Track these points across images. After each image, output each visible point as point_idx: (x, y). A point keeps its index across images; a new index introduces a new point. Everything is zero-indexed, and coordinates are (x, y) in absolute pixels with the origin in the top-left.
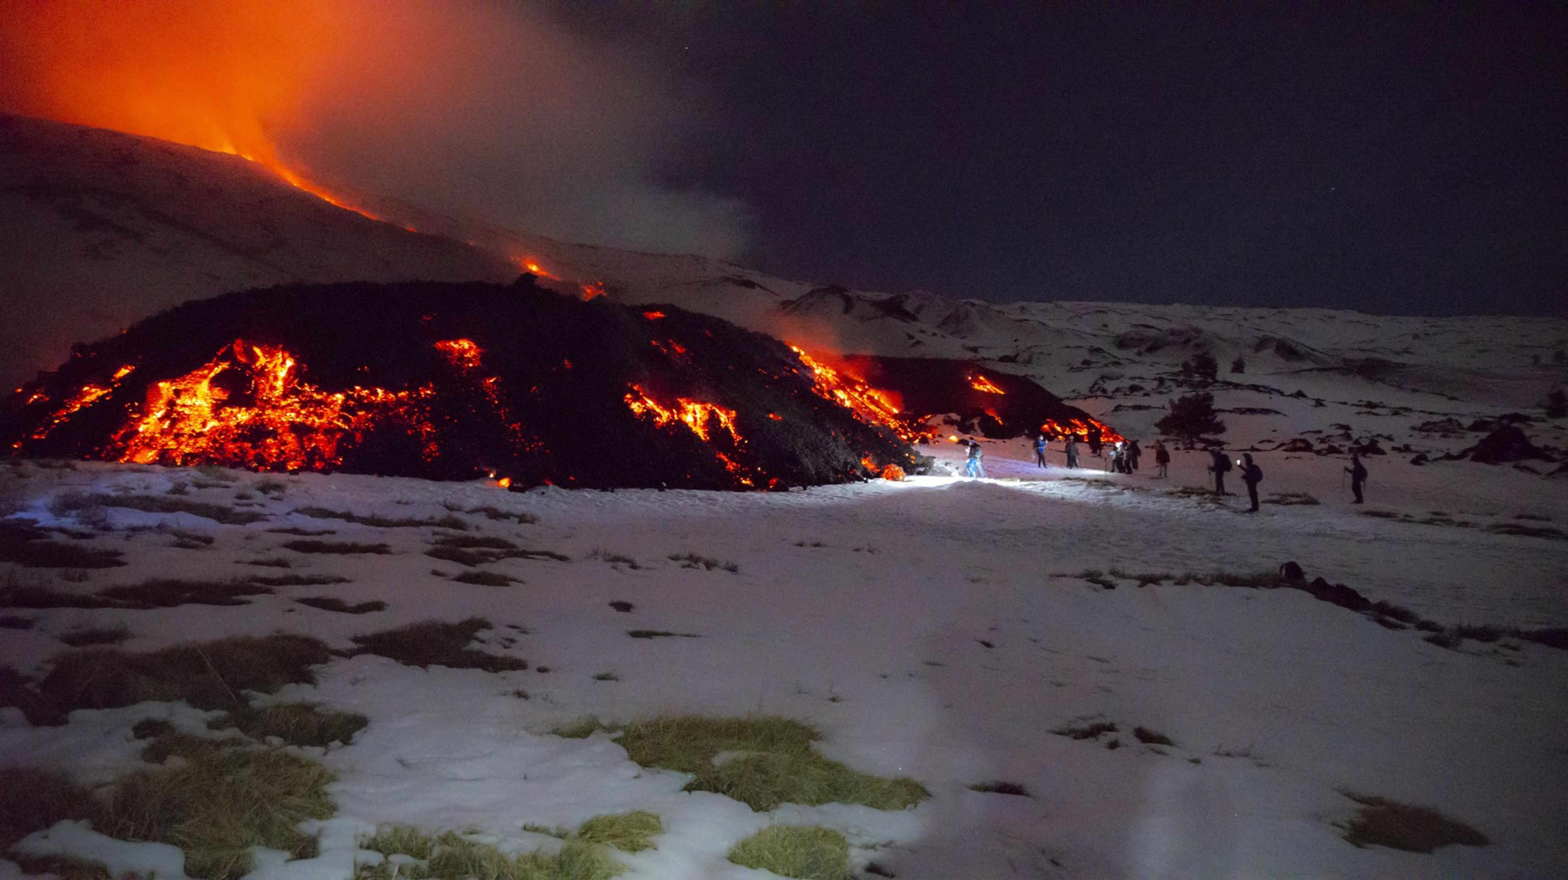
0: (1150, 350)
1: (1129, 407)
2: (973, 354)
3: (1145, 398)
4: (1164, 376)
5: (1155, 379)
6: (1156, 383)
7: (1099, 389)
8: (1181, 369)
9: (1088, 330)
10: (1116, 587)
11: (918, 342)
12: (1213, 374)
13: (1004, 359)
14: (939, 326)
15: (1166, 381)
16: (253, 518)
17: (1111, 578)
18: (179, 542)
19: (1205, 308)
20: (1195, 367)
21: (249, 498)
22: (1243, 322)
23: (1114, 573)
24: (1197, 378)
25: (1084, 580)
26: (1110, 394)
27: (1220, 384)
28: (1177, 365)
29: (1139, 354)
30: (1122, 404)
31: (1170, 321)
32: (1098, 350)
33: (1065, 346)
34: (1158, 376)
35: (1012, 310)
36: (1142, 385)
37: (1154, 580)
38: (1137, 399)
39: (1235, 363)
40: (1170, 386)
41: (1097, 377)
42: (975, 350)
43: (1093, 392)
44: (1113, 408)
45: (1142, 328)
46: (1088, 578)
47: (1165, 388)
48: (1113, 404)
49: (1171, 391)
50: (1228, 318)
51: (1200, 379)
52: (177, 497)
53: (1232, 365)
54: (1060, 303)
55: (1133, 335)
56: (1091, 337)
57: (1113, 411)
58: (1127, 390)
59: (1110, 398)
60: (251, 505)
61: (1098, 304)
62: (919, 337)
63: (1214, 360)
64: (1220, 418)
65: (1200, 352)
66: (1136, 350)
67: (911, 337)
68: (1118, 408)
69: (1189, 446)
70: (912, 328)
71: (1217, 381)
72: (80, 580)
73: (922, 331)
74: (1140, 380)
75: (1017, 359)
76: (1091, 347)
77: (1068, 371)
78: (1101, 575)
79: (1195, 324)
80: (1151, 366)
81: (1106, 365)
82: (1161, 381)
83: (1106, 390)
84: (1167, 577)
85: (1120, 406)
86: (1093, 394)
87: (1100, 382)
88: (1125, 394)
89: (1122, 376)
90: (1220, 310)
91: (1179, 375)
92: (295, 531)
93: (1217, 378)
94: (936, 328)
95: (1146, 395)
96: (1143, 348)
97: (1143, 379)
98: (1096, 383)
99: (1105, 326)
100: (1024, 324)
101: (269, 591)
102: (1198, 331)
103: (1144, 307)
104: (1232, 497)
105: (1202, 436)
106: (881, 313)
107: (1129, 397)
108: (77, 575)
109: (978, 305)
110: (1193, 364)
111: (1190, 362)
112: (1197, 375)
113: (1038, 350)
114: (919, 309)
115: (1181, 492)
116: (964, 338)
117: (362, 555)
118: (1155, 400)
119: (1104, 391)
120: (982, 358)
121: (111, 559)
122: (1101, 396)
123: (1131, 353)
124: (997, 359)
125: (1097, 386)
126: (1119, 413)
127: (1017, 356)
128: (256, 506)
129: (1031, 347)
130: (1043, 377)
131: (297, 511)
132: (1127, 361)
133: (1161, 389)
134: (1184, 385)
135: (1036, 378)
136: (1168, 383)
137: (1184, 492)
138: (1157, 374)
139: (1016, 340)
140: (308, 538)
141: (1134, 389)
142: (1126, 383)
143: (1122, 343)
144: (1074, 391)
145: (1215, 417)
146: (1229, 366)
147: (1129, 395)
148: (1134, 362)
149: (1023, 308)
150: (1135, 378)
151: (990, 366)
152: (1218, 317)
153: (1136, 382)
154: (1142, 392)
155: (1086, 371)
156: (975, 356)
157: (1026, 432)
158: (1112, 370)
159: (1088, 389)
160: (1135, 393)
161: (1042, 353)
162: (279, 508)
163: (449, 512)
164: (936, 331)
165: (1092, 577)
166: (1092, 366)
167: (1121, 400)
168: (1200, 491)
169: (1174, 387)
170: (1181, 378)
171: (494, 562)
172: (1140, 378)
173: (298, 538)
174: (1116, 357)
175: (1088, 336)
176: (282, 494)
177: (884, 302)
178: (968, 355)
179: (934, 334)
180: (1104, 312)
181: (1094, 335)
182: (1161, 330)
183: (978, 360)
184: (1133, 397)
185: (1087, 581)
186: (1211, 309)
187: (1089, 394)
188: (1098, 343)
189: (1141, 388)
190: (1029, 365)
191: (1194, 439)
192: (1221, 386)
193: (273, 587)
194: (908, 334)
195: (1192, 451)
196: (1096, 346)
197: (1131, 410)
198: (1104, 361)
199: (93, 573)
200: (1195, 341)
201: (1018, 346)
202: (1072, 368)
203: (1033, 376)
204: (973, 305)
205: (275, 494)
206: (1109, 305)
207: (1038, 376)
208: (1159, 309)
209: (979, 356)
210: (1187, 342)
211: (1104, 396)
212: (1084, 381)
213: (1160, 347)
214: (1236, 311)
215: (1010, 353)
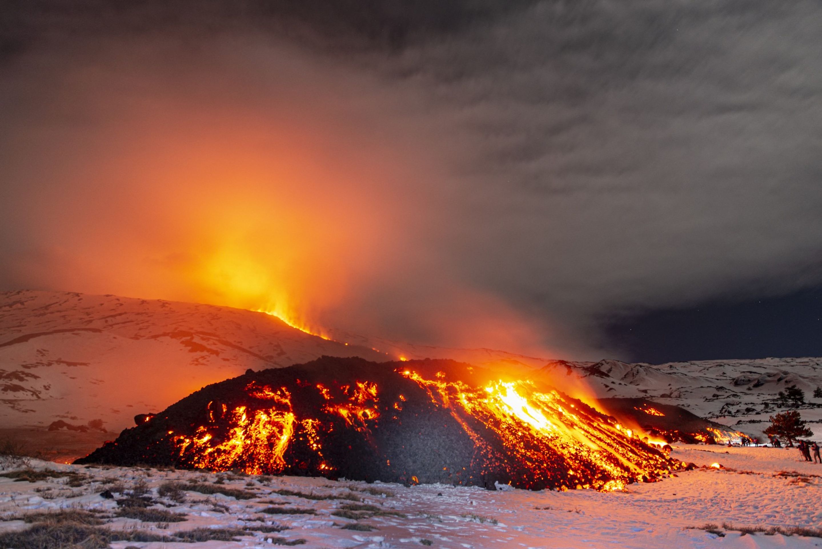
0: (757, 386)
1: (747, 422)
2: (645, 394)
3: (757, 415)
4: (769, 402)
5: (762, 404)
6: (763, 406)
7: (725, 411)
8: (779, 397)
9: (714, 376)
10: (725, 536)
11: (611, 389)
12: (801, 399)
13: (663, 396)
14: (622, 379)
15: (770, 405)
16: (253, 496)
17: (721, 530)
18: (214, 508)
19: (789, 359)
20: (788, 395)
21: (253, 485)
22: (816, 366)
23: (725, 527)
24: (790, 402)
25: (704, 531)
26: (734, 414)
27: (807, 405)
28: (775, 394)
29: (749, 389)
30: (742, 420)
31: (766, 368)
32: (722, 388)
33: (700, 386)
34: (764, 402)
35: (665, 367)
36: (753, 407)
37: (750, 532)
38: (752, 416)
39: (815, 391)
40: (773, 408)
41: (723, 404)
42: (645, 391)
43: (722, 414)
44: (736, 423)
45: (748, 374)
46: (707, 530)
47: (770, 409)
48: (736, 420)
49: (774, 410)
50: (805, 364)
51: (792, 402)
52: (218, 485)
53: (814, 393)
54: (693, 362)
55: (743, 378)
56: (716, 380)
57: (736, 425)
58: (744, 411)
59: (734, 416)
60: (253, 489)
61: (719, 361)
62: (612, 386)
63: (801, 390)
64: (807, 426)
65: (790, 385)
66: (746, 387)
67: (607, 386)
68: (739, 422)
69: (789, 445)
70: (607, 381)
71: (805, 403)
72: (165, 528)
73: (613, 383)
74: (752, 405)
75: (672, 396)
76: (717, 386)
77: (704, 402)
78: (716, 528)
79: (784, 369)
80: (758, 396)
81: (728, 397)
82: (766, 405)
83: (731, 412)
84: (761, 530)
85: (740, 421)
86: (723, 415)
87: (725, 407)
88: (744, 414)
89: (740, 403)
90: (799, 360)
91: (778, 401)
92: (271, 502)
93: (804, 401)
94: (621, 380)
95: (758, 413)
96: (751, 385)
97: (754, 404)
98: (723, 408)
99: (724, 373)
100: (673, 376)
101: (252, 534)
102: (786, 373)
103: (747, 361)
104: (817, 477)
105: (797, 438)
106: (588, 374)
107: (746, 415)
108: (164, 526)
109: (644, 366)
110: (786, 394)
111: (784, 392)
112: (790, 400)
113: (684, 390)
114: (610, 371)
115: (779, 475)
116: (638, 385)
117: (302, 515)
118: (764, 417)
119: (730, 412)
120: (650, 396)
121: (180, 518)
122: (727, 415)
123: (744, 389)
124: (660, 396)
125: (724, 410)
126: (740, 425)
127: (671, 393)
128: (255, 489)
129: (678, 389)
130: (689, 405)
131: (274, 492)
132: (742, 394)
133: (767, 410)
134: (782, 406)
135: (685, 407)
136: (771, 406)
137: (781, 475)
138: (763, 401)
139: (670, 385)
140: (277, 506)
141: (748, 410)
142: (743, 407)
143: (737, 383)
144: (710, 413)
145: (804, 426)
146: (812, 394)
147: (746, 414)
148: (746, 394)
149: (671, 366)
150: (749, 403)
151: (656, 401)
152: (797, 364)
153: (750, 406)
154: (755, 412)
155: (716, 401)
156: (646, 395)
157: (680, 439)
158: (732, 399)
159: (719, 412)
160: (750, 413)
161: (686, 391)
162: (268, 490)
163: (350, 491)
164: (621, 382)
165: (711, 530)
166: (720, 397)
167: (740, 417)
168: (794, 474)
169: (776, 408)
170: (780, 402)
171: (367, 518)
172: (752, 403)
173: (271, 506)
174: (734, 392)
175: (714, 380)
176: (269, 483)
177: (590, 368)
178: (642, 395)
179: (620, 384)
180: (721, 365)
181: (718, 380)
182: (761, 374)
183: (648, 397)
184: (749, 415)
185: (707, 531)
186: (792, 359)
187: (720, 415)
188: (720, 384)
189: (754, 410)
190: (680, 399)
191: (792, 440)
192: (808, 406)
193: (253, 532)
194: (605, 385)
195: (791, 449)
196: (720, 386)
197: (748, 424)
198: (727, 395)
199: (172, 525)
200: (785, 380)
201: (671, 388)
202: (707, 399)
203: (683, 405)
204: (641, 366)
205: (266, 483)
206: (725, 361)
207: (686, 405)
208: (758, 361)
209: (648, 395)
210: (780, 380)
211: (729, 416)
212: (716, 406)
213: (762, 384)
214: (810, 360)
215: (668, 393)
